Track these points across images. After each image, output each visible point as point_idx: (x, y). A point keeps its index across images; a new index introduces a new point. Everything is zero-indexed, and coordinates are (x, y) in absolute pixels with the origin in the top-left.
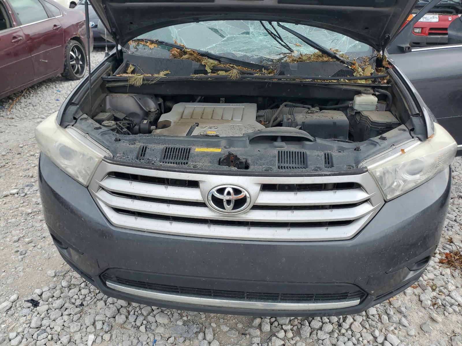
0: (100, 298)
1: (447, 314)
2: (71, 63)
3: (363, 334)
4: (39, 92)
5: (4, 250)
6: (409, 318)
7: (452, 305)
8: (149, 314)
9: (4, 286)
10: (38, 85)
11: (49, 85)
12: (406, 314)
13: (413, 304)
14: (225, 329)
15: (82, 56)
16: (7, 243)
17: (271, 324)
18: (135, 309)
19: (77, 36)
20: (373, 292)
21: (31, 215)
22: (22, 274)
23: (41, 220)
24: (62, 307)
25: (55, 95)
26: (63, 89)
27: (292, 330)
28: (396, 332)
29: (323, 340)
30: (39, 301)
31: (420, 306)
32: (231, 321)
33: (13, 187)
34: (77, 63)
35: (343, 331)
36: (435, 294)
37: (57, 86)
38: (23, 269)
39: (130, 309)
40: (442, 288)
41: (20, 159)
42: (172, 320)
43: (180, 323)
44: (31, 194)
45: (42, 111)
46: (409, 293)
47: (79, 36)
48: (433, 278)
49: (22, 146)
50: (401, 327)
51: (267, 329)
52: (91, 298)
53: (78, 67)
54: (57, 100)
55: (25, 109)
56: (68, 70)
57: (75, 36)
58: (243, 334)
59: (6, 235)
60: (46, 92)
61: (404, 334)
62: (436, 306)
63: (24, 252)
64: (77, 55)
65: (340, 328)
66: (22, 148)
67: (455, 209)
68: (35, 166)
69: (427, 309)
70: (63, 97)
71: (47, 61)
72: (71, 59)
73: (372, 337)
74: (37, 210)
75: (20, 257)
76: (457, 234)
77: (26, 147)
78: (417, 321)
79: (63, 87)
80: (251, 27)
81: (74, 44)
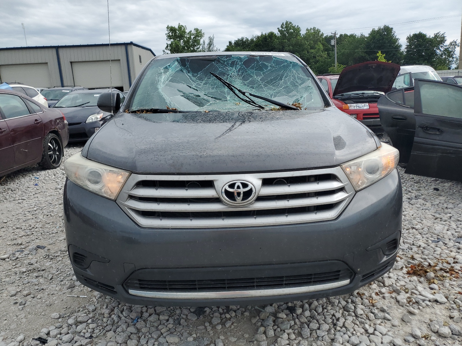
0: (109, 329)
1: (421, 307)
2: (49, 153)
3: (356, 329)
4: (16, 180)
5: (2, 303)
6: (391, 314)
7: (424, 301)
8: (159, 337)
9: (7, 331)
10: (15, 175)
11: (26, 174)
12: (388, 312)
13: (393, 305)
14: (233, 339)
15: (59, 148)
16: (5, 298)
17: (275, 330)
18: (145, 334)
19: (55, 129)
20: (359, 270)
21: (26, 274)
22: (24, 320)
23: (37, 277)
24: (71, 341)
25: (33, 181)
26: (40, 176)
27: (294, 333)
28: (382, 324)
29: (322, 337)
30: (47, 339)
31: (398, 305)
32: (237, 333)
33: (2, 254)
34: (54, 154)
35: (338, 328)
36: (408, 295)
37: (34, 174)
38: (25, 316)
39: (140, 334)
40: (413, 291)
41: (5, 232)
42: (182, 338)
43: (190, 339)
44: (22, 258)
45: (22, 194)
46: (388, 297)
47: (57, 130)
48: (405, 285)
49: (6, 221)
50: (386, 321)
51: (271, 334)
52: (99, 331)
53: (55, 157)
54: (36, 185)
55: (4, 194)
56: (45, 159)
57: (54, 129)
58: (250, 342)
59: (2, 291)
60: (23, 179)
61: (390, 325)
62: (411, 303)
63: (24, 302)
64: (55, 147)
65: (335, 326)
66: (6, 224)
67: (411, 236)
68: (22, 236)
69: (405, 306)
70: (41, 182)
71: (27, 151)
72: (48, 150)
73: (363, 330)
74: (32, 269)
75: (20, 307)
76: (417, 253)
77: (10, 222)
78: (398, 316)
79: (40, 175)
80: (228, 96)
81: (52, 136)
